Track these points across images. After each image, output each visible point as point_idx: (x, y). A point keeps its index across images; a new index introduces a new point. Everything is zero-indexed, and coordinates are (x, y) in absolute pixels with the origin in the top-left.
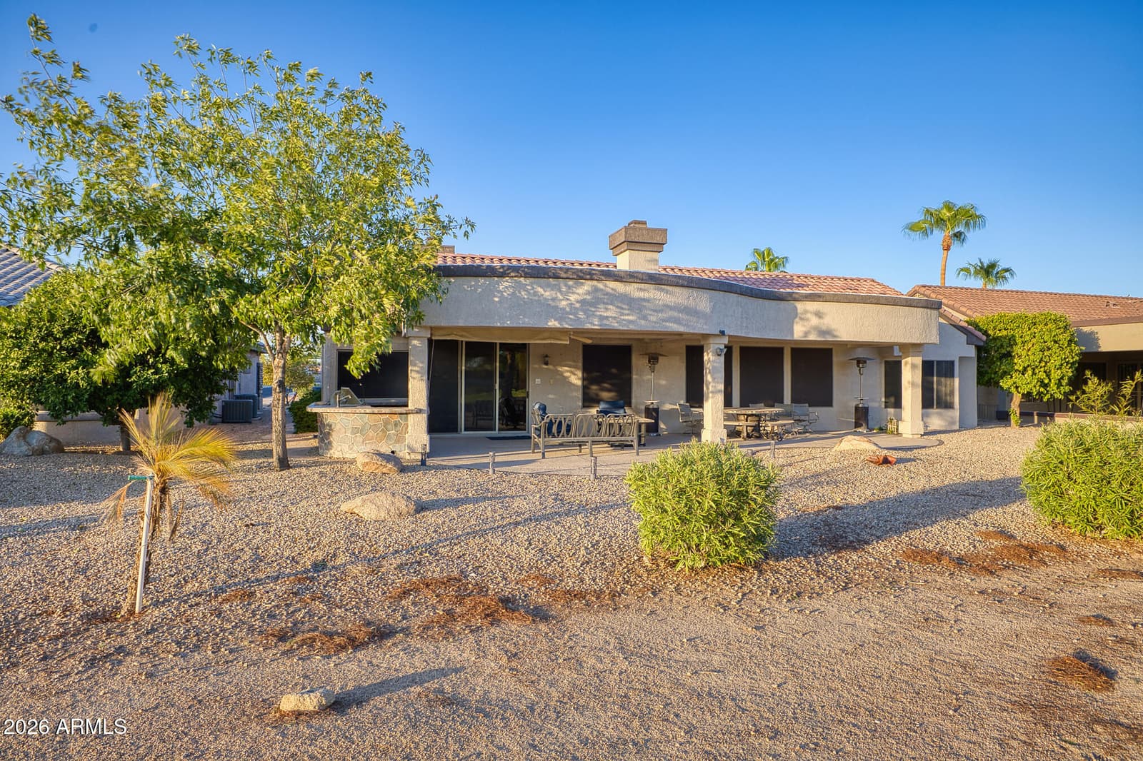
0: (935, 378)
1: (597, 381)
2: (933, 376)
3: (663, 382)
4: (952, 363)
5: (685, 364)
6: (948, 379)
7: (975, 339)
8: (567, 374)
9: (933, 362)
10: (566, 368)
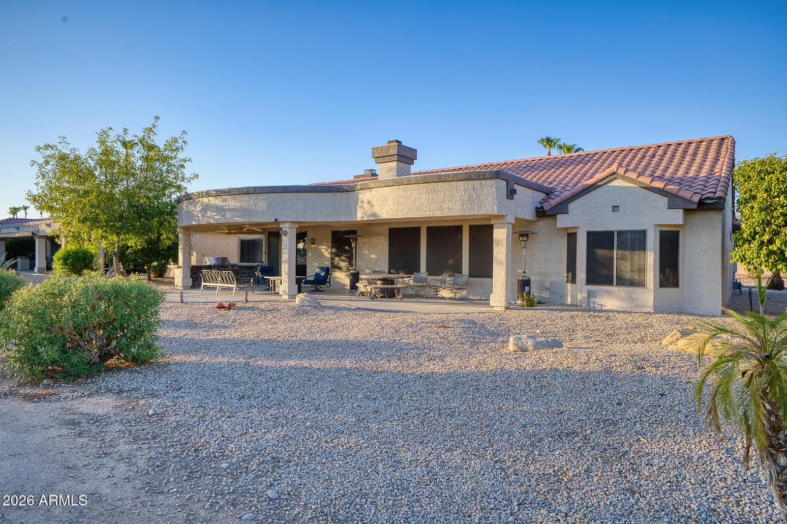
0: (615, 251)
1: (337, 255)
2: (613, 248)
3: (373, 256)
4: (644, 233)
5: (388, 242)
6: (637, 252)
7: (680, 201)
8: (323, 250)
9: (612, 232)
10: (323, 247)
